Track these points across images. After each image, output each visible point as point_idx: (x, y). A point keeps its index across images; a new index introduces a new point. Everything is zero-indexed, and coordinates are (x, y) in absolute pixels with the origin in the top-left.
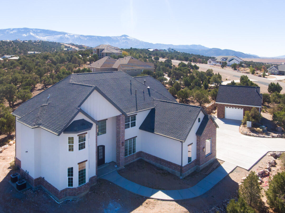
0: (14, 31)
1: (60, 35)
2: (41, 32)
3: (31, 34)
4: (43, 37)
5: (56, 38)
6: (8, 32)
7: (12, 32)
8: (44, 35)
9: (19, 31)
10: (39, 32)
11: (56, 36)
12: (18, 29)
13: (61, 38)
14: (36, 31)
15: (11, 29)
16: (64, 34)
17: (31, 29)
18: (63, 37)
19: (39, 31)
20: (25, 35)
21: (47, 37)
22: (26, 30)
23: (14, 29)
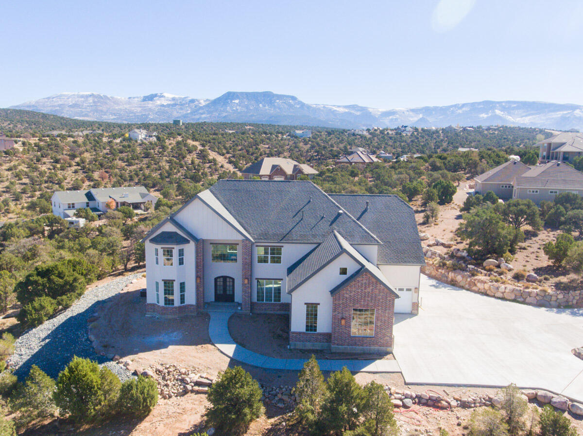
0: (464, 109)
1: (561, 113)
2: (518, 108)
3: (498, 112)
4: (522, 117)
5: (553, 118)
6: (453, 112)
7: (460, 111)
8: (525, 114)
9: (475, 107)
10: (514, 108)
11: (553, 113)
12: (473, 104)
13: (564, 119)
14: (509, 107)
15: (459, 104)
16: (574, 107)
17: (498, 103)
18: (568, 116)
19: (515, 106)
20: (484, 116)
21: (530, 117)
22: (489, 105)
23: (464, 105)
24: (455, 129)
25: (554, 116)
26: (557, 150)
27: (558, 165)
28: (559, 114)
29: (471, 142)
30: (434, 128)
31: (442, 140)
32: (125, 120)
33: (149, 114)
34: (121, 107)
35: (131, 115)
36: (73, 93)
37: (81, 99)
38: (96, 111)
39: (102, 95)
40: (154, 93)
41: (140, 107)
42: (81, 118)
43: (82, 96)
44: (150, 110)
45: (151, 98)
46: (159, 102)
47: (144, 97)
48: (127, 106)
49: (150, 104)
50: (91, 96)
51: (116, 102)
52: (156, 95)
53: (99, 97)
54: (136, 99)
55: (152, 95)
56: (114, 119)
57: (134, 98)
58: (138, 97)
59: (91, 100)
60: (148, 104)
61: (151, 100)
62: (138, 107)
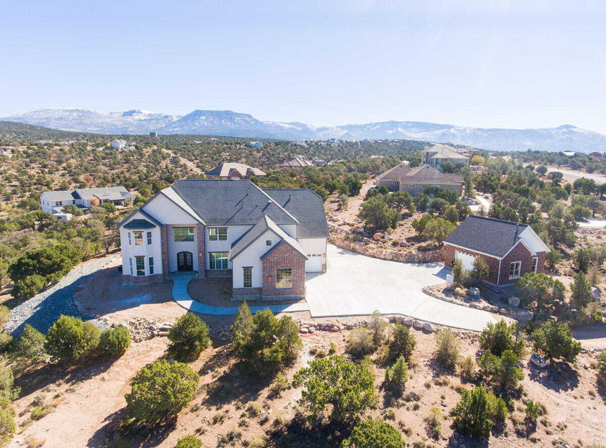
0: (376, 127)
1: (442, 130)
2: (413, 127)
3: (400, 129)
4: (416, 133)
5: (436, 134)
6: (369, 129)
7: (374, 128)
8: (418, 131)
9: (384, 126)
10: (410, 127)
11: (436, 131)
12: (383, 123)
13: (444, 135)
14: (407, 125)
15: (372, 123)
16: (450, 127)
17: (400, 123)
18: (446, 133)
19: (410, 125)
20: (390, 132)
21: (421, 133)
22: (393, 124)
23: (376, 124)
24: (369, 142)
25: (437, 133)
26: (432, 157)
27: (428, 167)
28: (440, 132)
29: (380, 151)
30: (354, 141)
31: (360, 150)
32: (108, 132)
33: (129, 127)
34: (103, 120)
35: (112, 127)
36: (59, 108)
37: (66, 113)
38: (81, 123)
39: (86, 110)
40: (132, 109)
41: (121, 121)
42: (67, 130)
43: (67, 111)
44: (130, 123)
45: (130, 113)
46: (137, 117)
47: (124, 112)
48: (109, 120)
49: (129, 119)
50: (75, 110)
51: (99, 116)
52: (134, 112)
53: (83, 111)
54: (117, 114)
55: (131, 111)
56: (97, 131)
57: (115, 113)
59: (75, 114)
60: (128, 118)
61: (130, 116)
62: (119, 121)
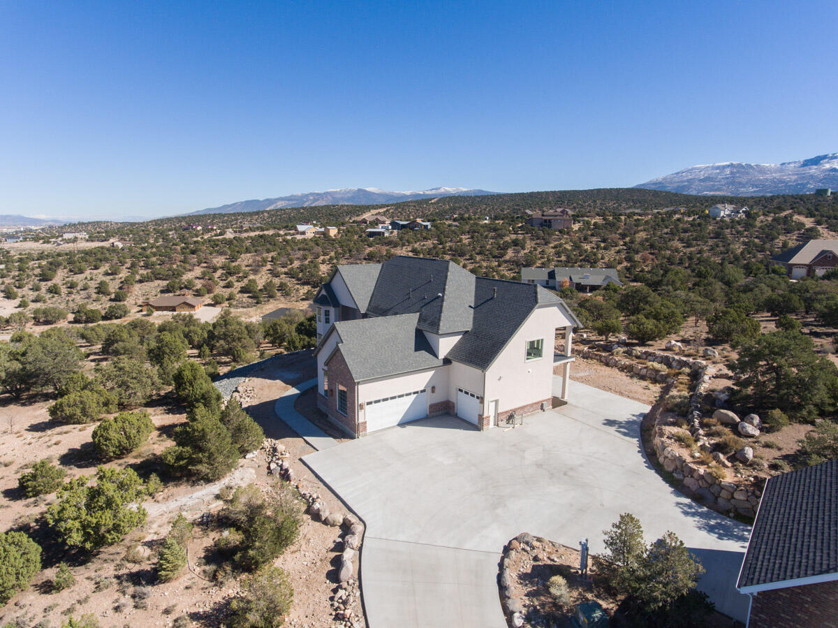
32: (770, 192)
33: (808, 183)
34: (768, 176)
35: (780, 185)
36: (708, 165)
37: (715, 171)
38: (733, 183)
39: (744, 164)
40: (822, 154)
41: (797, 174)
42: (712, 193)
43: (718, 168)
44: (812, 177)
45: (816, 161)
46: (827, 166)
47: (806, 161)
48: (777, 175)
49: (813, 170)
50: (729, 166)
51: (762, 170)
52: (825, 157)
53: (740, 166)
54: (792, 165)
55: (819, 157)
56: (755, 192)
57: (789, 163)
58: (795, 162)
59: (728, 171)
60: (810, 169)
61: (816, 164)
62: (793, 175)
